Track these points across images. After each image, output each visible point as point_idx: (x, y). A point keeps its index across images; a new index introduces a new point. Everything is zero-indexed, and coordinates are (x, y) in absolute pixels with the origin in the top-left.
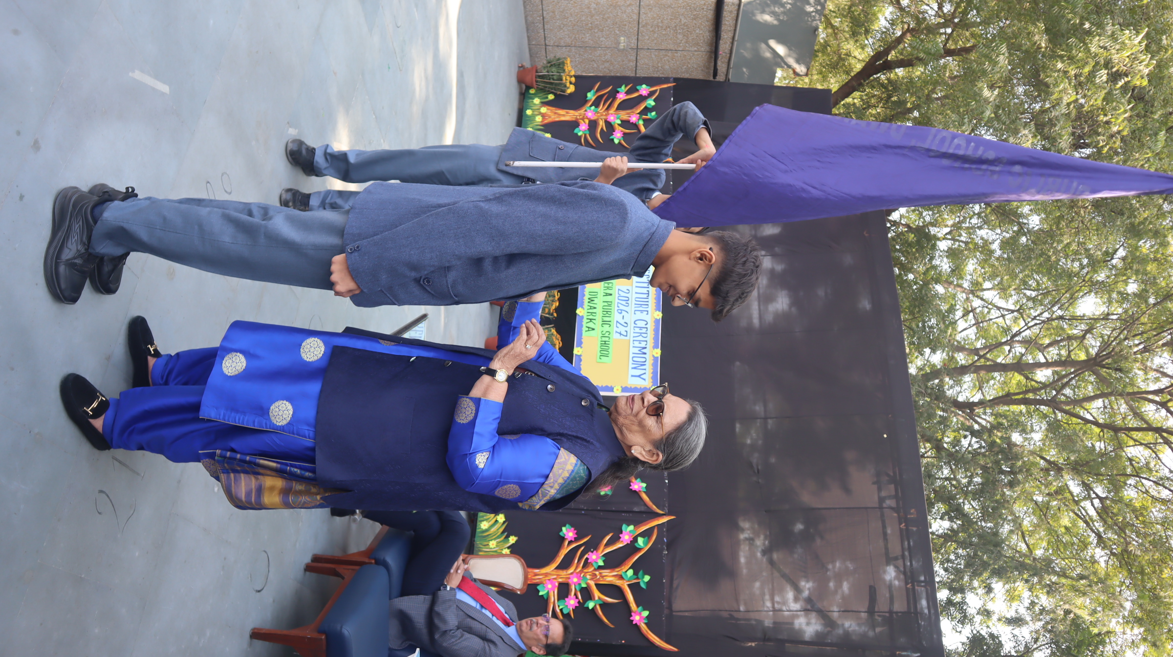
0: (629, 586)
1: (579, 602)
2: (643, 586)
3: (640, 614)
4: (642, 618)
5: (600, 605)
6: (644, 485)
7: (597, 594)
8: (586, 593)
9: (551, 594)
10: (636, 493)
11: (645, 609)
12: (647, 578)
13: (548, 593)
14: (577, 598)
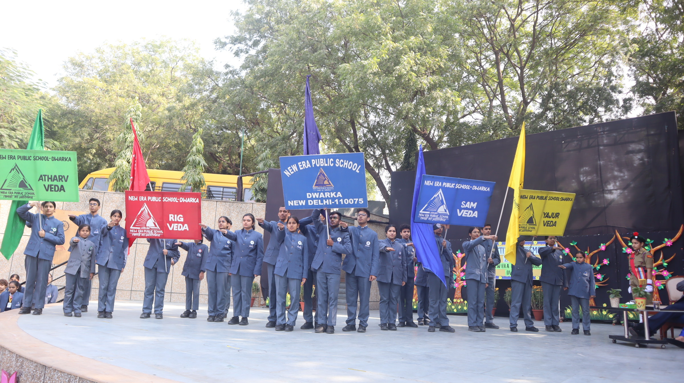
0: (653, 248)
1: (665, 270)
2: (652, 242)
3: (667, 242)
4: (668, 241)
5: (665, 260)
6: (602, 244)
7: (659, 262)
8: (660, 267)
9: (662, 283)
10: (607, 248)
11: (664, 240)
12: (648, 240)
13: (662, 284)
14: (662, 271)
